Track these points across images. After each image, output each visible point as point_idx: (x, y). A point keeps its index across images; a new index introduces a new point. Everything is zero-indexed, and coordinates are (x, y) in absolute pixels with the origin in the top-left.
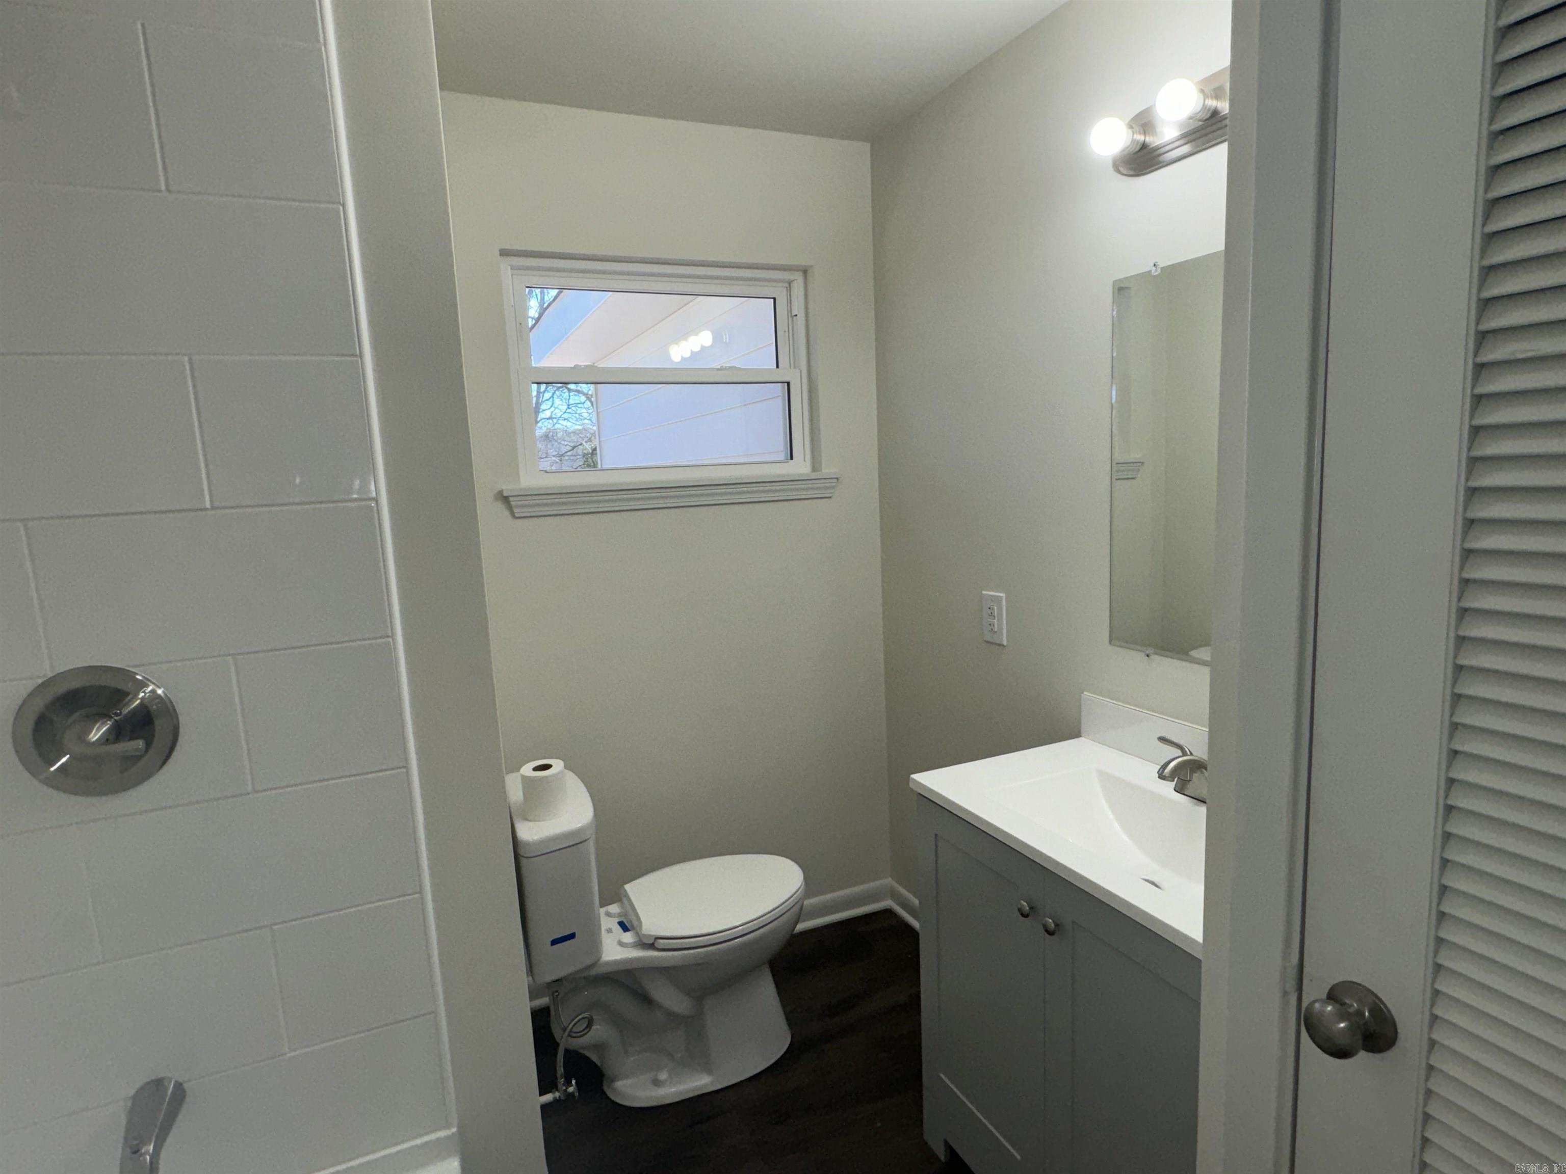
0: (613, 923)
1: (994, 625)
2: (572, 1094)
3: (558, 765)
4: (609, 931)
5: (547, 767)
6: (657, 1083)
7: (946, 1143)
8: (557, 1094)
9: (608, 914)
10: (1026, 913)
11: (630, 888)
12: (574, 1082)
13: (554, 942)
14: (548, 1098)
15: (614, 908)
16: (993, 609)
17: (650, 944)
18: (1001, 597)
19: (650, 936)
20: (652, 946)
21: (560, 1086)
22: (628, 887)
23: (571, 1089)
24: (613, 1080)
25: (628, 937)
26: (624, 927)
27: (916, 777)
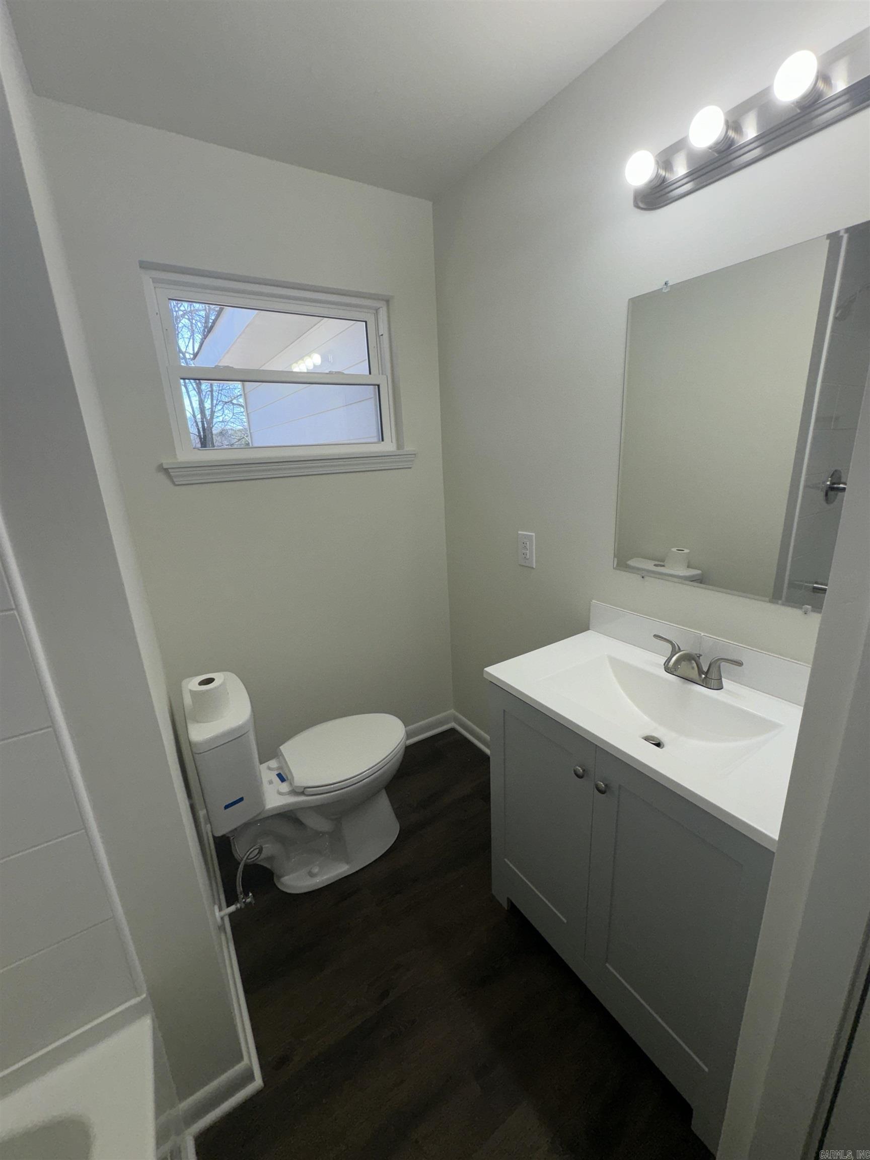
0: (273, 776)
1: (526, 554)
2: (250, 903)
3: (219, 678)
4: (271, 782)
5: (210, 681)
6: (311, 875)
7: (508, 899)
8: (238, 905)
9: (269, 768)
10: (581, 775)
11: (284, 748)
12: (251, 894)
13: (227, 807)
14: (232, 908)
15: (273, 763)
16: (526, 543)
17: (302, 792)
18: (532, 536)
19: (302, 787)
20: (303, 793)
21: (240, 899)
22: (281, 747)
23: (248, 900)
24: (280, 877)
25: (284, 787)
26: (282, 778)
27: (488, 669)
